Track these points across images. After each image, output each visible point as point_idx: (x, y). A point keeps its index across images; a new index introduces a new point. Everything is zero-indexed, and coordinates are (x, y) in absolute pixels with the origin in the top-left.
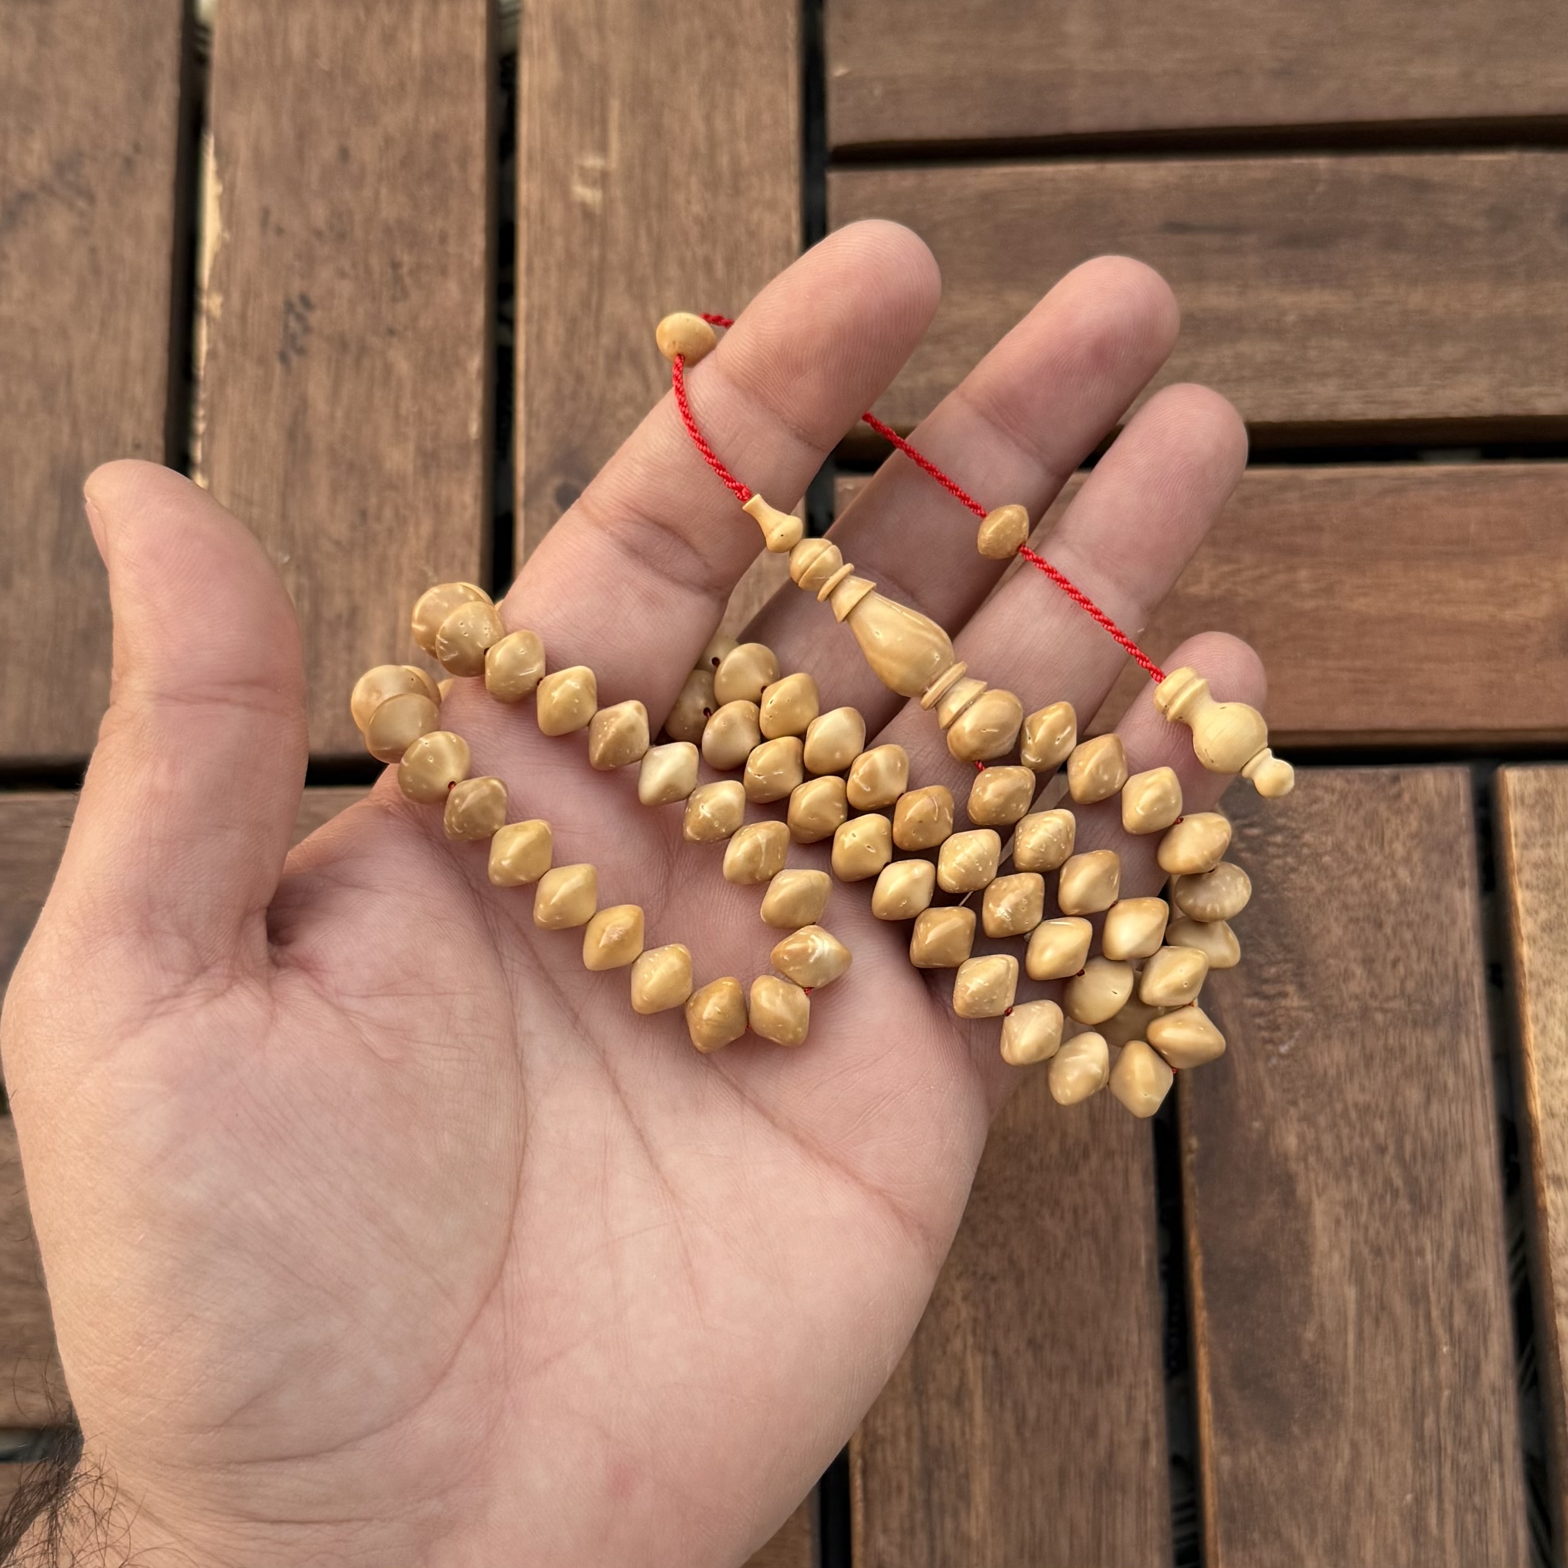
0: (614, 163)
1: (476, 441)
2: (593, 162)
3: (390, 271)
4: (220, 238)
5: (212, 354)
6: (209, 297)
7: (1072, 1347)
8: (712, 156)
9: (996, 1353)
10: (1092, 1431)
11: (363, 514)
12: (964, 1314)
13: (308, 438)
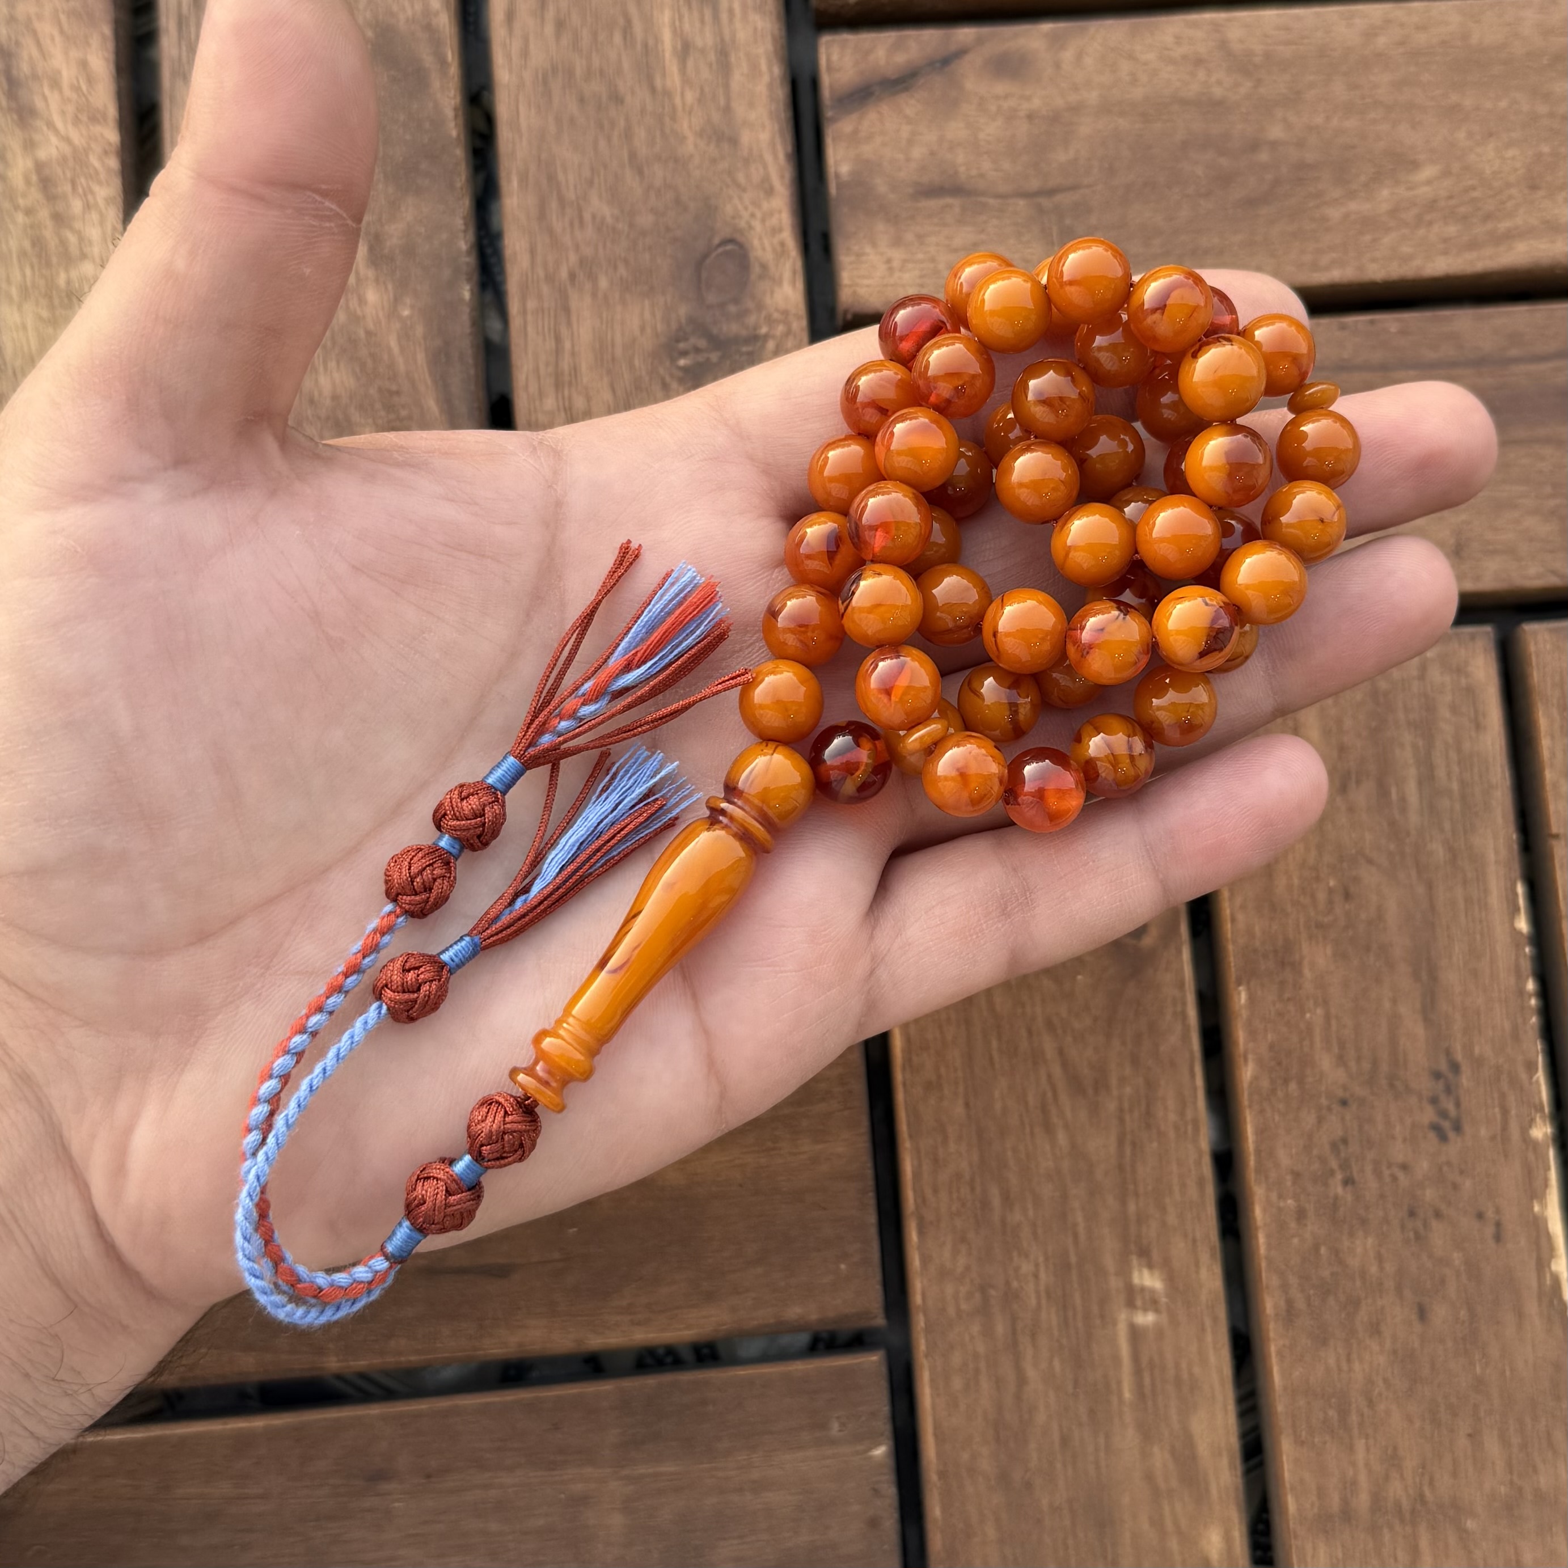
0: (1122, 1316)
1: (1239, 984)
2: (1146, 1319)
3: (1355, 1174)
4: (1544, 1205)
5: (1531, 1067)
6: (1546, 1134)
7: (582, 100)
8: (1014, 1332)
9: (653, 90)
10: (560, 25)
11: (1347, 896)
12: (685, 125)
13: (1416, 975)
